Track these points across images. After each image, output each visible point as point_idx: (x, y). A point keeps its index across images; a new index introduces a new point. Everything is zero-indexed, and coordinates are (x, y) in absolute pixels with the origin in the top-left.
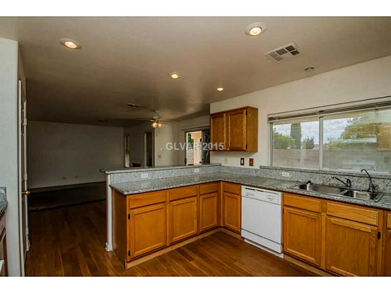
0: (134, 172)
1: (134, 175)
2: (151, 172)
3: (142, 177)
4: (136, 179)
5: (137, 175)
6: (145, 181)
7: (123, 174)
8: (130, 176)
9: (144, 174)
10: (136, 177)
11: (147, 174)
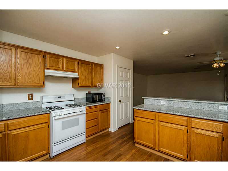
0: (156, 99)
1: (156, 101)
2: (167, 101)
3: (161, 103)
4: (157, 104)
5: (158, 102)
6: (163, 106)
7: (150, 99)
8: (154, 102)
9: (163, 102)
10: (157, 102)
11: (165, 102)
